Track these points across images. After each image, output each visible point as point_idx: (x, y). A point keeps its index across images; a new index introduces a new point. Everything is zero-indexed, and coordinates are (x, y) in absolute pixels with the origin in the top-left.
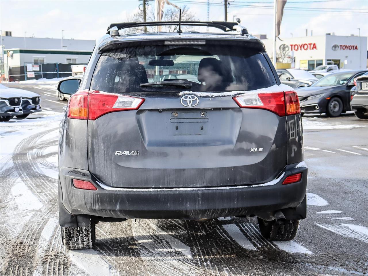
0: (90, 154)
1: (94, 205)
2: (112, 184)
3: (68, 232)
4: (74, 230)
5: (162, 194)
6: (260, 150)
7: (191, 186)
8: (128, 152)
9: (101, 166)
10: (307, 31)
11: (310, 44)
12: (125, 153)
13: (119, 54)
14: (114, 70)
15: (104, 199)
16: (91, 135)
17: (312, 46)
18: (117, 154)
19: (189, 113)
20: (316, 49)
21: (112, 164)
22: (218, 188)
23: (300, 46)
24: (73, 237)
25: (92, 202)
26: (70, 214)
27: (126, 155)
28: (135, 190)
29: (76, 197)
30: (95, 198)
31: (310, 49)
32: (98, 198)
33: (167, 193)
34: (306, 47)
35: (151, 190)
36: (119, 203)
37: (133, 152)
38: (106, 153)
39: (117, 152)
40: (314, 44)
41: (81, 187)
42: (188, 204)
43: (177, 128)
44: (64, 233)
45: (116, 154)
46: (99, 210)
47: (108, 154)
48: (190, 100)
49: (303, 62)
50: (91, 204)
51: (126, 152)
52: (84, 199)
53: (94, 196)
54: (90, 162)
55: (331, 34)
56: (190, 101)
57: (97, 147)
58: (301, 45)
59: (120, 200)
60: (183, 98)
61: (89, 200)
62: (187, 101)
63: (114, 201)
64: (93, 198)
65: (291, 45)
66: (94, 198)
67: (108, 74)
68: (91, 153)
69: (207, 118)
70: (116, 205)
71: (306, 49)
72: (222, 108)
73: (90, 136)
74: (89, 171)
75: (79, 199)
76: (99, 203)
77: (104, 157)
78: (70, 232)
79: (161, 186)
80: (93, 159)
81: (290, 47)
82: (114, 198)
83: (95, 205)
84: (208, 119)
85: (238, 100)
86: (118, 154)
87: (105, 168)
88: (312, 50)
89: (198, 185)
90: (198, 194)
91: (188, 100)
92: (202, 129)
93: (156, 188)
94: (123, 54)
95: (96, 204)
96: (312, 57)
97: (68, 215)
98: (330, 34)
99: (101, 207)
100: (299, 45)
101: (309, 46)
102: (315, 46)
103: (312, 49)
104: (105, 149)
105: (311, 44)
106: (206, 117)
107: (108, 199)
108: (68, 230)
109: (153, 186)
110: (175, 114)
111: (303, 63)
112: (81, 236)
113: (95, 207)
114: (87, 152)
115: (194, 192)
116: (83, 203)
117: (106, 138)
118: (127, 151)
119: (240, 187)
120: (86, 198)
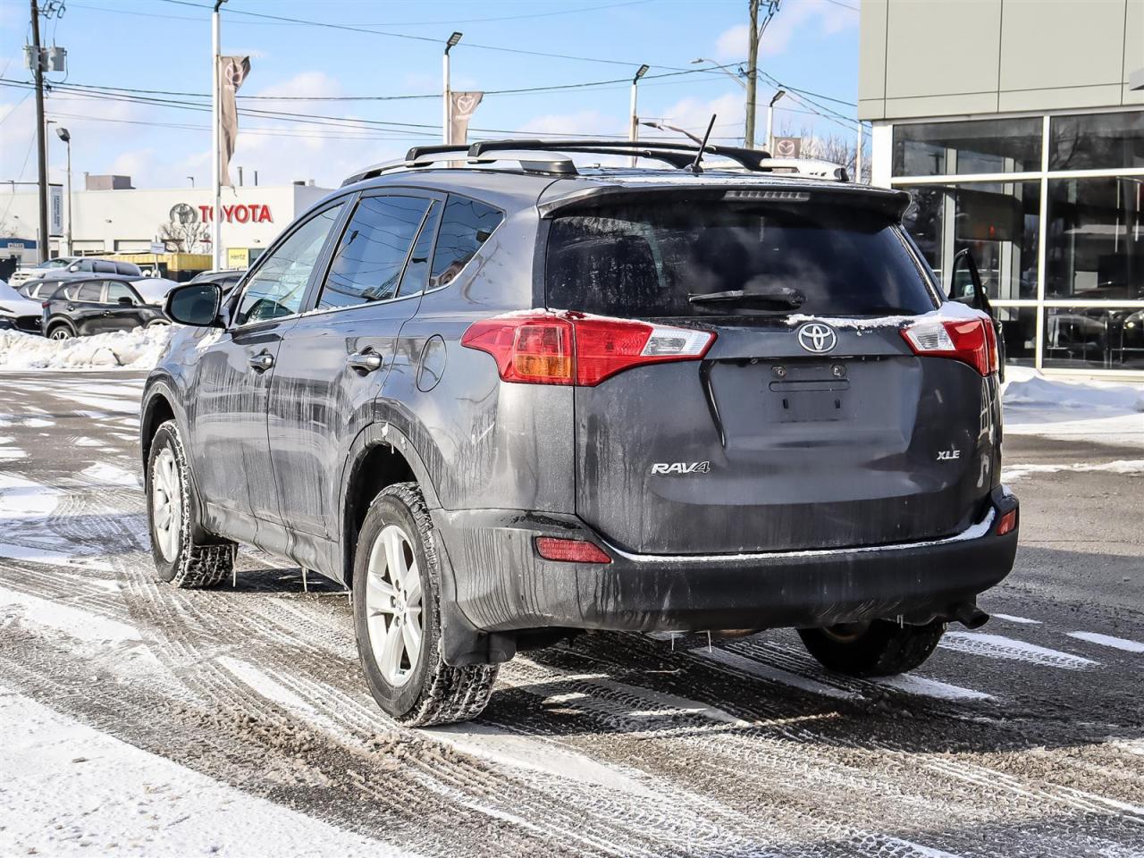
0: (582, 471)
1: (602, 601)
2: (640, 547)
3: (447, 680)
4: (460, 674)
5: (771, 567)
6: (954, 457)
7: (824, 545)
8: (684, 465)
9: (614, 503)
10: (241, 172)
11: (254, 207)
12: (676, 467)
13: (610, 220)
14: (610, 259)
15: (633, 585)
16: (586, 424)
17: (259, 212)
18: (658, 471)
19: (809, 367)
20: (270, 221)
21: (644, 497)
22: (883, 548)
23: (226, 211)
24: (454, 692)
25: (600, 594)
26: (475, 631)
27: (680, 471)
28: (704, 559)
29: (549, 583)
30: (609, 585)
31: (254, 220)
32: (615, 582)
33: (780, 564)
34: (242, 214)
35: (741, 557)
36: (669, 592)
37: (695, 464)
38: (630, 470)
39: (656, 466)
40: (265, 208)
41: (563, 557)
42: (825, 588)
43: (785, 404)
44: (436, 682)
45: (654, 471)
46: (615, 614)
47: (635, 470)
48: (818, 336)
49: (237, 253)
50: (595, 597)
51: (679, 465)
52: (575, 588)
53: (606, 579)
54: (581, 492)
55: (307, 184)
56: (819, 339)
57: (606, 455)
58: (228, 209)
59: (672, 586)
60: (803, 331)
61: (591, 589)
62: (812, 338)
63: (656, 588)
64: (603, 584)
65: (200, 207)
66: (606, 584)
67: (596, 270)
68: (585, 469)
69: (845, 380)
70: (661, 599)
71: (244, 221)
72: (880, 356)
73: (584, 426)
74: (576, 514)
75: (559, 588)
76: (617, 596)
77: (623, 479)
78: (450, 680)
79: (758, 548)
80: (590, 484)
81: (200, 213)
82: (657, 580)
83: (607, 600)
84: (849, 382)
85: (910, 337)
86: (661, 470)
87: (624, 506)
88: (259, 223)
89: (838, 544)
90: (846, 563)
91: (814, 335)
92: (838, 405)
93: (751, 553)
94: (621, 222)
95: (608, 597)
96: (259, 241)
97: (470, 632)
98: (303, 183)
99: (622, 606)
100: (224, 207)
101: (250, 211)
102: (267, 212)
103: (260, 220)
104: (627, 459)
105: (257, 207)
106: (844, 378)
107: (642, 584)
108: (448, 675)
109: (741, 549)
110: (779, 370)
111: (235, 257)
112: (473, 689)
113: (607, 607)
114: (573, 466)
115: (838, 559)
116: (572, 596)
117: (630, 432)
118: (681, 462)
119: (924, 544)
120: (582, 583)
